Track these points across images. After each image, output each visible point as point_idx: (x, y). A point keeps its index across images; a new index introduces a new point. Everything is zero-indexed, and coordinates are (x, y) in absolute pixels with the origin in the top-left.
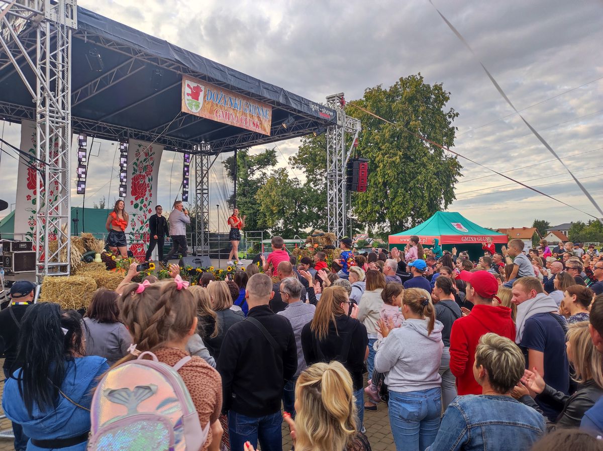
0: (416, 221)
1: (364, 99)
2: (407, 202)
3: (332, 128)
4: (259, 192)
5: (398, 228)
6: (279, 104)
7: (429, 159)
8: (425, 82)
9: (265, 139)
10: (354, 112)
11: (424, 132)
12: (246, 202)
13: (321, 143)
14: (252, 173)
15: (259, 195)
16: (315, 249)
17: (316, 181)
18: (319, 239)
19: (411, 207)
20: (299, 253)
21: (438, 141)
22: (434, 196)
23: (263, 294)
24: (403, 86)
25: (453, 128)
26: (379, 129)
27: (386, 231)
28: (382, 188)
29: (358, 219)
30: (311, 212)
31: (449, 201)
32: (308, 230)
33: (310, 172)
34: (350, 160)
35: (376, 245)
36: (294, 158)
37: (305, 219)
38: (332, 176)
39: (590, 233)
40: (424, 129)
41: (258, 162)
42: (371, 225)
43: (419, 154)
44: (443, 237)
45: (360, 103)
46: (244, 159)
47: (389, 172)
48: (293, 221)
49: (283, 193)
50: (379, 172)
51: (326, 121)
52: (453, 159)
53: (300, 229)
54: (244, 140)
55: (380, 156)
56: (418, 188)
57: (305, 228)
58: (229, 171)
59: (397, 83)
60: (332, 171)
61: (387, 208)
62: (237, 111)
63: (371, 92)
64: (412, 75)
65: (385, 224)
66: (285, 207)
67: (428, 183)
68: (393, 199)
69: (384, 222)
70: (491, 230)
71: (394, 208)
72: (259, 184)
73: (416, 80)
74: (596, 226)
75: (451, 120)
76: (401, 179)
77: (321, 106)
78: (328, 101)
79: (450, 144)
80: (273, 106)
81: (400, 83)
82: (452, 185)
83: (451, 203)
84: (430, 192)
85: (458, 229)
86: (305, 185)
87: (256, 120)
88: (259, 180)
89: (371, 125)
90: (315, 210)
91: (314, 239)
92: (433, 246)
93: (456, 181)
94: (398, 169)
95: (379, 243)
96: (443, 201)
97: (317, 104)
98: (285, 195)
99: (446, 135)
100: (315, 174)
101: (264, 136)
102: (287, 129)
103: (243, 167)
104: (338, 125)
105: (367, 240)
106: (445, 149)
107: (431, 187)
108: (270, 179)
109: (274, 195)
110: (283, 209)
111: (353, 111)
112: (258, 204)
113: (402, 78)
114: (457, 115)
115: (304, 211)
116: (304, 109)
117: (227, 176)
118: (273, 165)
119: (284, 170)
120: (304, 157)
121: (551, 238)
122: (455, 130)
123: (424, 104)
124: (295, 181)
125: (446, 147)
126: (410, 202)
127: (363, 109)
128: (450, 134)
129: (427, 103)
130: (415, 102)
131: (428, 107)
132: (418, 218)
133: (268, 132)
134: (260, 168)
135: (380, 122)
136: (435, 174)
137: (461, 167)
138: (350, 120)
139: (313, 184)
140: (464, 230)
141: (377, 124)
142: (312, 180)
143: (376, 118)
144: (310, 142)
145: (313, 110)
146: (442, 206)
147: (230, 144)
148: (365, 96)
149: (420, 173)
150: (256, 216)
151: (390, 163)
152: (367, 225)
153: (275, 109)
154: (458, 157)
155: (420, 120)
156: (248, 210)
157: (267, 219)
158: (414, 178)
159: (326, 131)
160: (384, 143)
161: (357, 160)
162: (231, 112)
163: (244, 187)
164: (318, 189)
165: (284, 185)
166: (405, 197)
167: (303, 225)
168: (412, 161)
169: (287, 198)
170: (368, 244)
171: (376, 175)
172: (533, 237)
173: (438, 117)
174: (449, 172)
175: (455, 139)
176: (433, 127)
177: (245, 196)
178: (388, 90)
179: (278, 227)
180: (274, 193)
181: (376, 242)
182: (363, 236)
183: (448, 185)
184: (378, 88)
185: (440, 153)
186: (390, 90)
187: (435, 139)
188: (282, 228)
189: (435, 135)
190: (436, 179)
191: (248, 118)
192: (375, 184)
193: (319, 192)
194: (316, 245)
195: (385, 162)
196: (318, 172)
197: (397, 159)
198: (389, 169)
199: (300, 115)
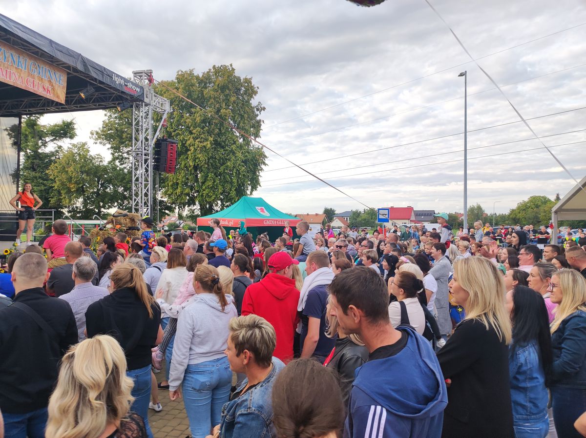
0: (224, 205)
1: (176, 81)
2: (217, 186)
3: (139, 105)
4: (52, 166)
5: (207, 211)
6: (75, 70)
7: (238, 147)
8: (237, 74)
9: (59, 108)
10: (165, 93)
11: (235, 122)
12: (36, 177)
13: (128, 120)
14: (45, 144)
15: (52, 170)
16: (117, 230)
17: (122, 160)
18: (122, 220)
19: (220, 191)
20: (98, 234)
21: (247, 131)
22: (241, 182)
23: (34, 276)
24: (216, 74)
25: (260, 121)
26: (191, 113)
27: (196, 213)
28: (193, 171)
29: (168, 201)
30: (116, 191)
31: (254, 188)
32: (113, 211)
33: (116, 148)
34: (158, 140)
35: (186, 227)
36: (97, 133)
37: (109, 200)
38: (137, 154)
39: (365, 220)
40: (234, 119)
41: (52, 133)
42: (181, 207)
43: (229, 141)
44: (248, 221)
45: (171, 84)
46: (33, 128)
47: (199, 156)
48: (94, 201)
49: (83, 169)
50: (190, 156)
51: (132, 97)
52: (259, 149)
53: (102, 209)
54: (32, 105)
55: (191, 139)
56: (228, 174)
57: (108, 209)
58: (14, 140)
59: (210, 70)
60: (138, 149)
61: (198, 191)
62: (21, 70)
63: (183, 75)
64: (225, 65)
65: (195, 207)
66: (85, 185)
67: (237, 170)
68: (203, 183)
69: (194, 205)
70: (290, 215)
71: (204, 192)
72: (53, 158)
73: (228, 70)
74: (369, 214)
75: (258, 113)
76: (212, 164)
77: (126, 80)
78: (135, 76)
79: (257, 135)
80: (69, 71)
81: (212, 70)
82: (258, 173)
83: (256, 190)
84: (239, 178)
85: (261, 213)
86: (109, 163)
87: (47, 85)
88: (53, 154)
89: (182, 108)
90: (121, 189)
91: (116, 219)
92: (239, 228)
93: (262, 169)
94: (208, 154)
95: (189, 226)
96: (250, 188)
97: (122, 78)
98: (85, 172)
99: (253, 126)
100: (121, 152)
101: (58, 104)
102: (86, 99)
103: (33, 138)
104: (145, 102)
105: (178, 222)
106: (253, 139)
107: (239, 173)
108: (67, 153)
109: (71, 171)
110: (82, 187)
111: (164, 91)
112: (51, 180)
113: (215, 66)
114: (264, 109)
115: (108, 190)
116: (106, 80)
117: (10, 146)
118: (71, 137)
119: (84, 144)
120: (109, 132)
121: (336, 223)
122: (262, 123)
123: (235, 94)
124: (98, 158)
125: (253, 137)
126: (220, 187)
127: (175, 91)
128: (257, 126)
129: (237, 94)
130: (227, 91)
131: (238, 98)
132: (226, 202)
133: (62, 99)
134: (55, 139)
135: (192, 106)
136: (243, 162)
137: (266, 157)
138: (160, 99)
139: (119, 162)
140: (266, 214)
141: (188, 108)
142: (117, 158)
143: (188, 102)
144: (116, 118)
145: (118, 83)
146: (248, 192)
147: (12, 108)
148: (177, 78)
149: (229, 160)
150: (48, 193)
151: (201, 148)
152: (177, 207)
153: (71, 75)
154: (264, 148)
155: (231, 109)
156: (39, 186)
157: (62, 197)
158: (224, 164)
159: (132, 106)
160: (195, 127)
161: (166, 140)
162: (14, 70)
163: (33, 159)
164: (125, 168)
165: (85, 161)
166: (214, 181)
167: (107, 205)
168: (223, 147)
169: (87, 175)
170: (179, 227)
171: (187, 158)
172: (323, 222)
173: (246, 108)
174: (256, 160)
175: (261, 131)
176: (242, 117)
177: (34, 170)
178: (201, 76)
179: (77, 207)
180: (72, 168)
181: (186, 225)
182: (173, 219)
183: (255, 173)
184: (190, 72)
185: (248, 143)
186: (203, 76)
187: (243, 129)
188: (82, 208)
189: (243, 125)
190: (243, 166)
191: (36, 81)
192: (185, 166)
193: (126, 171)
194: (118, 227)
195: (196, 146)
196: (125, 150)
197: (208, 145)
198: (200, 153)
199: (101, 86)
